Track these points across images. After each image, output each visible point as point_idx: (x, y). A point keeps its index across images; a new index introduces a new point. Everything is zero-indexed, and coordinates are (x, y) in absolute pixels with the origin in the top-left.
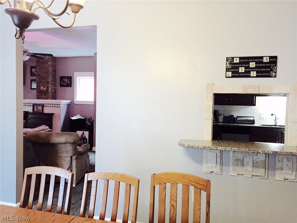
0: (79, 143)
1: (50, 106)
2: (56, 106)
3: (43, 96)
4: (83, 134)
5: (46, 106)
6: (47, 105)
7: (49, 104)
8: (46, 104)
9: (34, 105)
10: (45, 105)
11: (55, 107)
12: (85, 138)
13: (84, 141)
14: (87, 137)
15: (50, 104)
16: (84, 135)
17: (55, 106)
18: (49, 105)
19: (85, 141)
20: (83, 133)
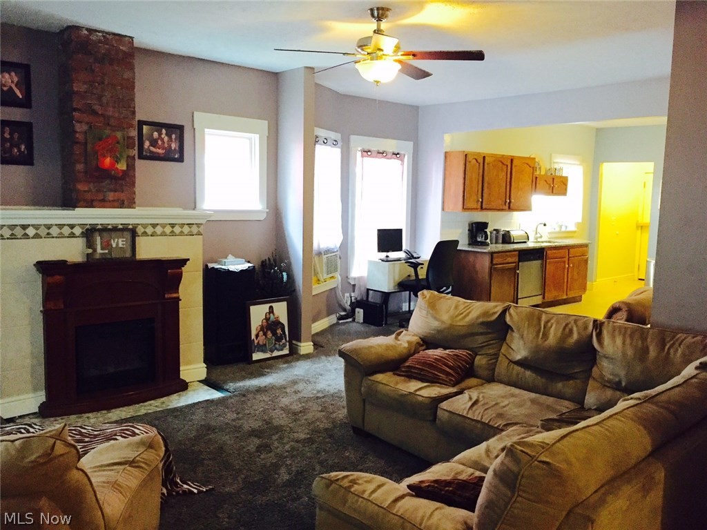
0: (261, 343)
1: (164, 234)
2: (186, 229)
3: (111, 196)
4: (270, 313)
5: (145, 234)
6: (150, 230)
7: (159, 227)
8: (145, 226)
9: (90, 233)
10: (140, 230)
11: (181, 234)
12: (278, 323)
13: (274, 334)
14: (284, 319)
15: (163, 226)
16: (274, 315)
17: (182, 232)
18: (159, 230)
19: (279, 331)
20: (271, 308)
